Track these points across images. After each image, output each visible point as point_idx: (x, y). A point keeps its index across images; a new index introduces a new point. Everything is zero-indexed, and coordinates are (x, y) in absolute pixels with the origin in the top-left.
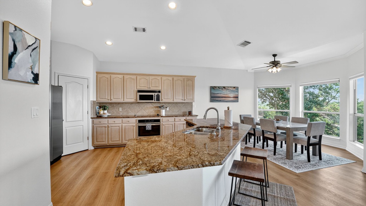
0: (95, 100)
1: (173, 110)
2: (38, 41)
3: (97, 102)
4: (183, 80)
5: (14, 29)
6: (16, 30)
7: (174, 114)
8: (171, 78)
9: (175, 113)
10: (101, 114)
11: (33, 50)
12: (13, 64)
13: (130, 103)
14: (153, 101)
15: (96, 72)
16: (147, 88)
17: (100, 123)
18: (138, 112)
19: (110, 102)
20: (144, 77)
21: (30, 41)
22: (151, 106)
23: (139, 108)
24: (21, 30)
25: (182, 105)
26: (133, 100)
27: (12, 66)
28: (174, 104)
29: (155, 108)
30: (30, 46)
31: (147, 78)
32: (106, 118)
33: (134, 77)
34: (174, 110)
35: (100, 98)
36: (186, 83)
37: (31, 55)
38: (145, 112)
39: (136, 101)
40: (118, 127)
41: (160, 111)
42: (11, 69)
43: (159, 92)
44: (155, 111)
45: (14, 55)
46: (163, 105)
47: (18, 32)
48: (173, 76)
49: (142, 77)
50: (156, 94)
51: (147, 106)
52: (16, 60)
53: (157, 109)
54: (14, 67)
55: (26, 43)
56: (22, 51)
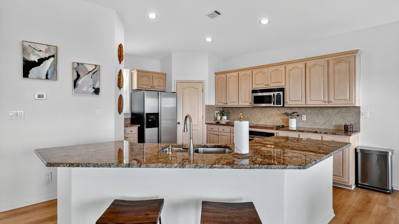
0: (214, 104)
1: (314, 120)
2: (98, 67)
3: (215, 106)
4: (326, 64)
5: (77, 65)
6: (79, 65)
7: (316, 127)
8: (302, 65)
9: (318, 127)
10: (218, 120)
11: (94, 73)
12: (77, 85)
13: (251, 108)
14: (272, 105)
15: (215, 73)
16: (265, 86)
17: (211, 130)
18: (260, 121)
19: (227, 106)
20: (260, 70)
21: (90, 68)
22: (277, 112)
23: (262, 115)
24: (82, 64)
25: (334, 111)
26: (247, 104)
27: (77, 86)
28: (316, 110)
29: (282, 116)
30: (90, 72)
31: (265, 70)
32: (224, 125)
33: (249, 72)
34: (316, 121)
35: (218, 102)
36: (334, 68)
37: (92, 77)
38: (268, 120)
39: (250, 104)
40: (227, 137)
41: (288, 122)
42: (76, 88)
43: (282, 90)
44: (283, 120)
45: (78, 80)
46: (296, 111)
47: (80, 66)
48: (305, 61)
49: (258, 70)
50: (276, 93)
51: (271, 112)
52: (80, 82)
53: (286, 117)
54: (78, 86)
55: (88, 71)
56: (84, 76)
